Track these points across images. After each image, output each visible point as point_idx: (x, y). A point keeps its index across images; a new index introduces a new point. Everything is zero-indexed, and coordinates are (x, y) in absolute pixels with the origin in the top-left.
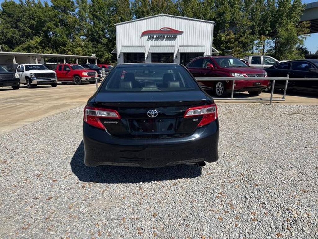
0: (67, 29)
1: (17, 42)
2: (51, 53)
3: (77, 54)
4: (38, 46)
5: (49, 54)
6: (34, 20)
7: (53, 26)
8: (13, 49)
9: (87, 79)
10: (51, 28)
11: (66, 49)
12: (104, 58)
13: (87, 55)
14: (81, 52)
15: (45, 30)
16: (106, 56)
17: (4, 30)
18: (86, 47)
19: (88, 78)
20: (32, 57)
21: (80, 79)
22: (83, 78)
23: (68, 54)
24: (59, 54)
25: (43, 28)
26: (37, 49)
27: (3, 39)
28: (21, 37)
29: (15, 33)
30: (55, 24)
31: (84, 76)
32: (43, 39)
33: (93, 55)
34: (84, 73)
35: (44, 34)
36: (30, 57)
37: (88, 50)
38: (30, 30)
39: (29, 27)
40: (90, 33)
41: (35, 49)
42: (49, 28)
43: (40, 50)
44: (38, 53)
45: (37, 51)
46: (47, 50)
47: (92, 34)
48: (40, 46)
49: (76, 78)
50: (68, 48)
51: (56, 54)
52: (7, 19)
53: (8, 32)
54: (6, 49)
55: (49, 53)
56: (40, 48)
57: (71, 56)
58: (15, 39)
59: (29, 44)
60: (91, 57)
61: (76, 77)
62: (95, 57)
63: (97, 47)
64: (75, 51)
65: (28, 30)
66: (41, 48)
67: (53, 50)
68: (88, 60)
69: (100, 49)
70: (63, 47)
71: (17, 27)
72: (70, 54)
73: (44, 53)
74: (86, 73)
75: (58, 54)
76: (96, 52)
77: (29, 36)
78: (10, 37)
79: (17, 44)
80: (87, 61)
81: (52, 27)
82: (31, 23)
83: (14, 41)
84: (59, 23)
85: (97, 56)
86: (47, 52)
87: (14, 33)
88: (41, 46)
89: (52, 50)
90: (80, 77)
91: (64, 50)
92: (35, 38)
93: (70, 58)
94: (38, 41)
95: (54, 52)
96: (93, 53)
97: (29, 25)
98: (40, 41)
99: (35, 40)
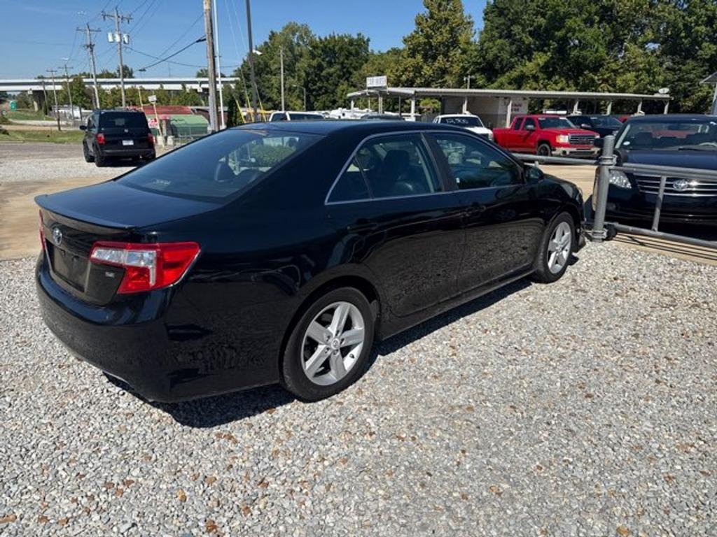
0: (612, 29)
1: (502, 68)
2: (562, 89)
3: (623, 90)
4: (539, 75)
5: (556, 90)
6: (543, 15)
7: (579, 25)
8: (493, 83)
9: (564, 152)
10: (574, 31)
11: (596, 78)
12: (694, 97)
13: (646, 92)
14: (631, 83)
15: (561, 35)
16: (700, 94)
17: (486, 44)
18: (648, 71)
19: (568, 150)
20: (503, 98)
21: (549, 150)
22: (557, 148)
23: (599, 92)
24: (580, 91)
25: (556, 33)
26: (536, 78)
27: (480, 64)
28: (511, 57)
29: (503, 49)
30: (585, 21)
31: (560, 145)
32: (552, 58)
33: (661, 91)
34: (562, 136)
35: (556, 45)
36: (500, 99)
37: (651, 78)
38: (531, 39)
39: (531, 33)
40: (669, 33)
41: (531, 81)
42: (570, 30)
43: (541, 81)
44: (535, 89)
45: (535, 85)
46: (554, 83)
47: (676, 35)
48: (542, 74)
49: (542, 148)
50: (602, 75)
51: (572, 91)
52: (496, 20)
53: (491, 48)
54: (480, 82)
55: (557, 88)
56: (540, 77)
57: (607, 94)
58: (500, 63)
59: (522, 71)
60: (656, 95)
61: (543, 145)
62: (668, 96)
63: (680, 69)
64: (619, 82)
65: (529, 40)
66: (544, 79)
67: (567, 82)
68: (642, 106)
69: (687, 73)
70: (591, 74)
71: (509, 35)
72: (604, 91)
73: (547, 90)
74: (567, 137)
75: (575, 91)
76: (673, 82)
77: (526, 53)
78: (491, 59)
79: (502, 71)
80: (640, 106)
81: (577, 28)
82: (535, 24)
83: (498, 66)
84: (596, 17)
85: (672, 93)
86: (554, 86)
87: (501, 49)
88: (544, 73)
89: (564, 82)
90: (550, 147)
91: (593, 80)
92: (537, 56)
93: (602, 100)
94: (541, 63)
95: (568, 86)
96: (664, 86)
97: (532, 29)
98: (545, 63)
99: (535, 61)
